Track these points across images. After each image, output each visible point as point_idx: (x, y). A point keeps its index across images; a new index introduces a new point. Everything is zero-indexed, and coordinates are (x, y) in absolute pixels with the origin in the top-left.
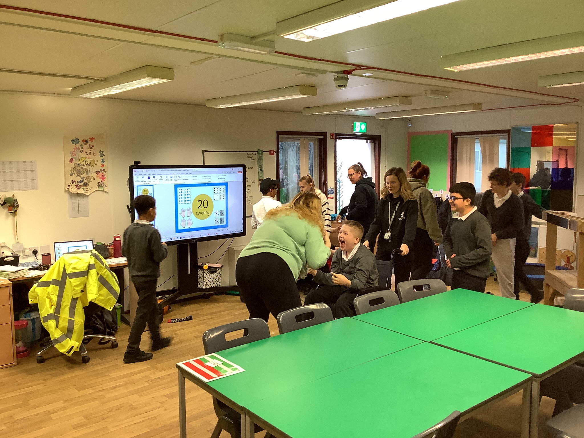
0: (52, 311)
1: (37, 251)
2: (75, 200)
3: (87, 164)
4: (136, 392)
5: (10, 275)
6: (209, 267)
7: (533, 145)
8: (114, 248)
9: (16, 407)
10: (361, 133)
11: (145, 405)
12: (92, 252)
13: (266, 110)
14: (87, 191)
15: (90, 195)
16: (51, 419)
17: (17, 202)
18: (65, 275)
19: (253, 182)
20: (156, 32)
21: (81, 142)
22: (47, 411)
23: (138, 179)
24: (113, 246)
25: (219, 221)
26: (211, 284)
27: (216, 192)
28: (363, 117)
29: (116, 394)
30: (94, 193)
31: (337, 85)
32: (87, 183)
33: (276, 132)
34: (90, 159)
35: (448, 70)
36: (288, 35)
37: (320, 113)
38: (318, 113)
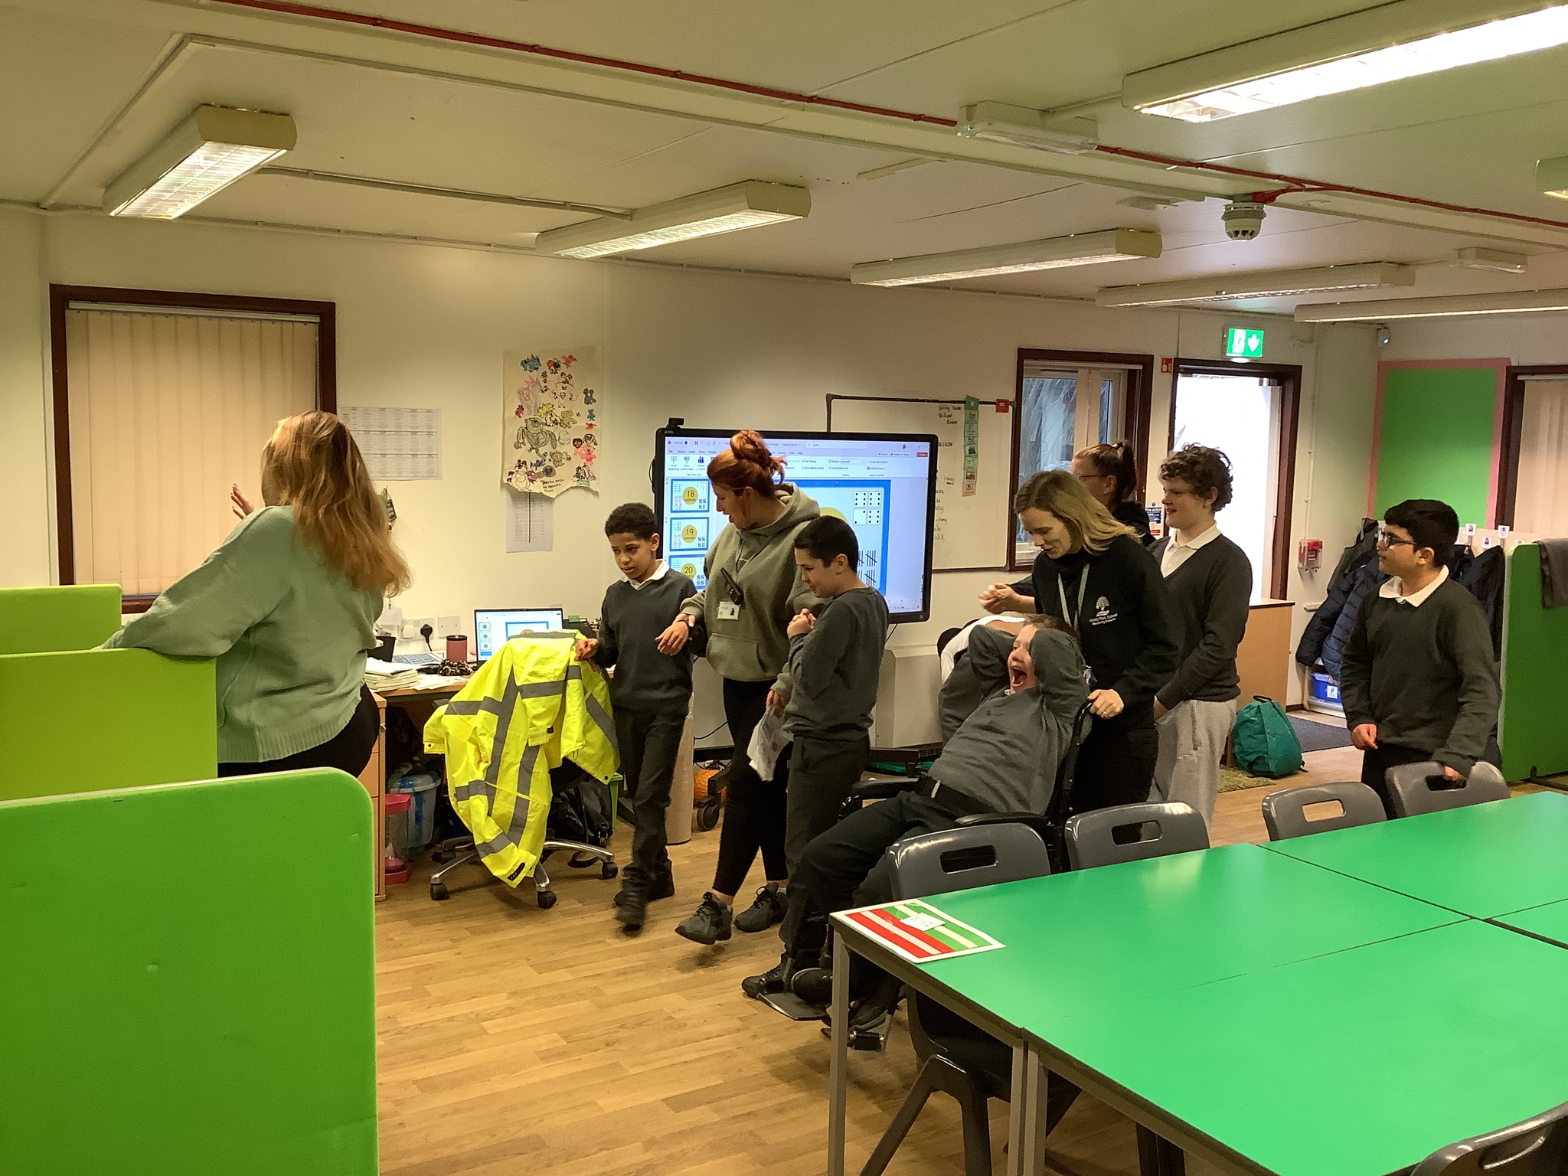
0: (480, 775)
1: (431, 629)
2: (523, 510)
3: (555, 422)
5: (379, 683)
10: (1247, 357)
11: (702, 1021)
13: (995, 292)
14: (550, 489)
15: (556, 498)
17: (392, 506)
18: (513, 691)
19: (950, 482)
20: (811, 99)
21: (544, 368)
22: (472, 1013)
23: (676, 463)
27: (860, 502)
28: (1254, 315)
29: (630, 987)
30: (566, 494)
31: (1232, 230)
32: (551, 469)
33: (1017, 351)
34: (562, 409)
35: (1553, 197)
36: (1154, 106)
37: (1144, 303)
38: (1140, 303)
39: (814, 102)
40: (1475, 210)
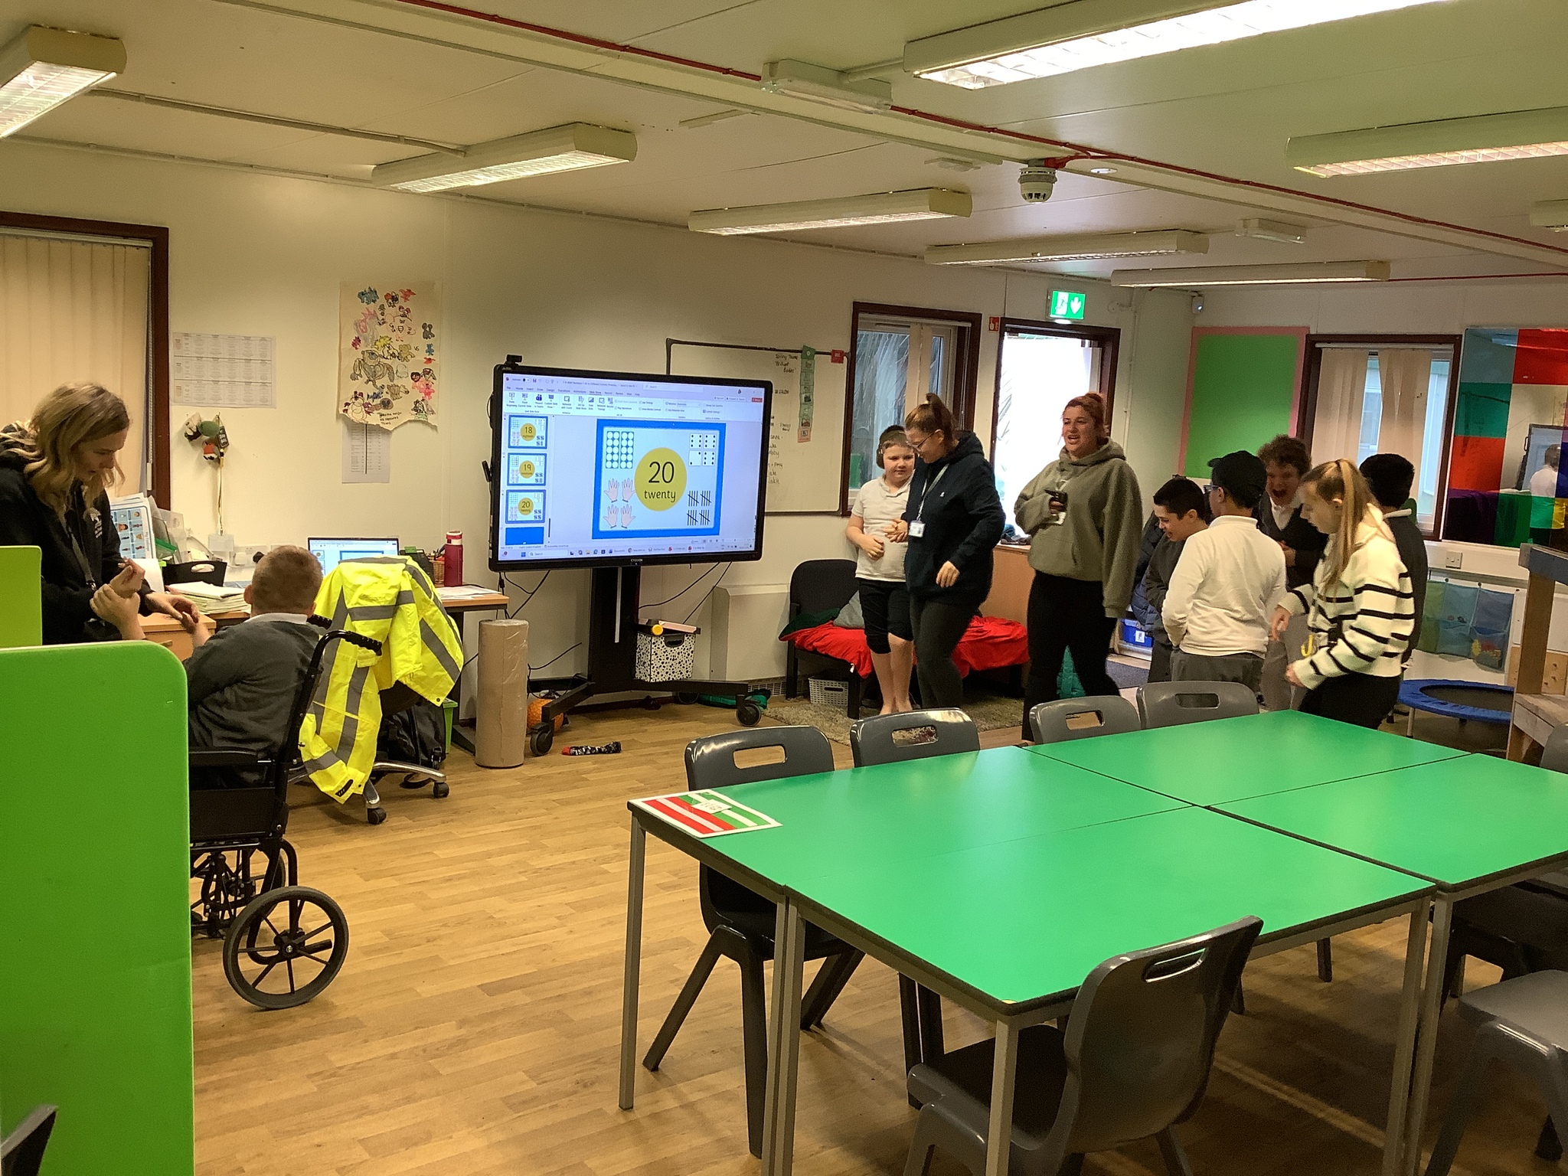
2: (359, 441)
3: (393, 355)
5: (209, 605)
6: (666, 631)
7: (1518, 380)
8: (445, 564)
10: (1069, 319)
11: (522, 920)
12: (407, 563)
13: (831, 246)
14: (388, 421)
15: (393, 430)
17: (224, 433)
18: (344, 612)
19: (785, 428)
20: (624, 48)
21: (382, 300)
23: (514, 399)
24: (443, 559)
25: (699, 518)
26: (667, 673)
27: (696, 444)
28: (1076, 279)
29: (452, 893)
30: (404, 426)
31: (1027, 192)
32: (389, 402)
33: (851, 304)
34: (400, 343)
35: (1302, 172)
36: (931, 72)
37: (969, 262)
38: (965, 262)
39: (627, 50)
40: (1248, 183)
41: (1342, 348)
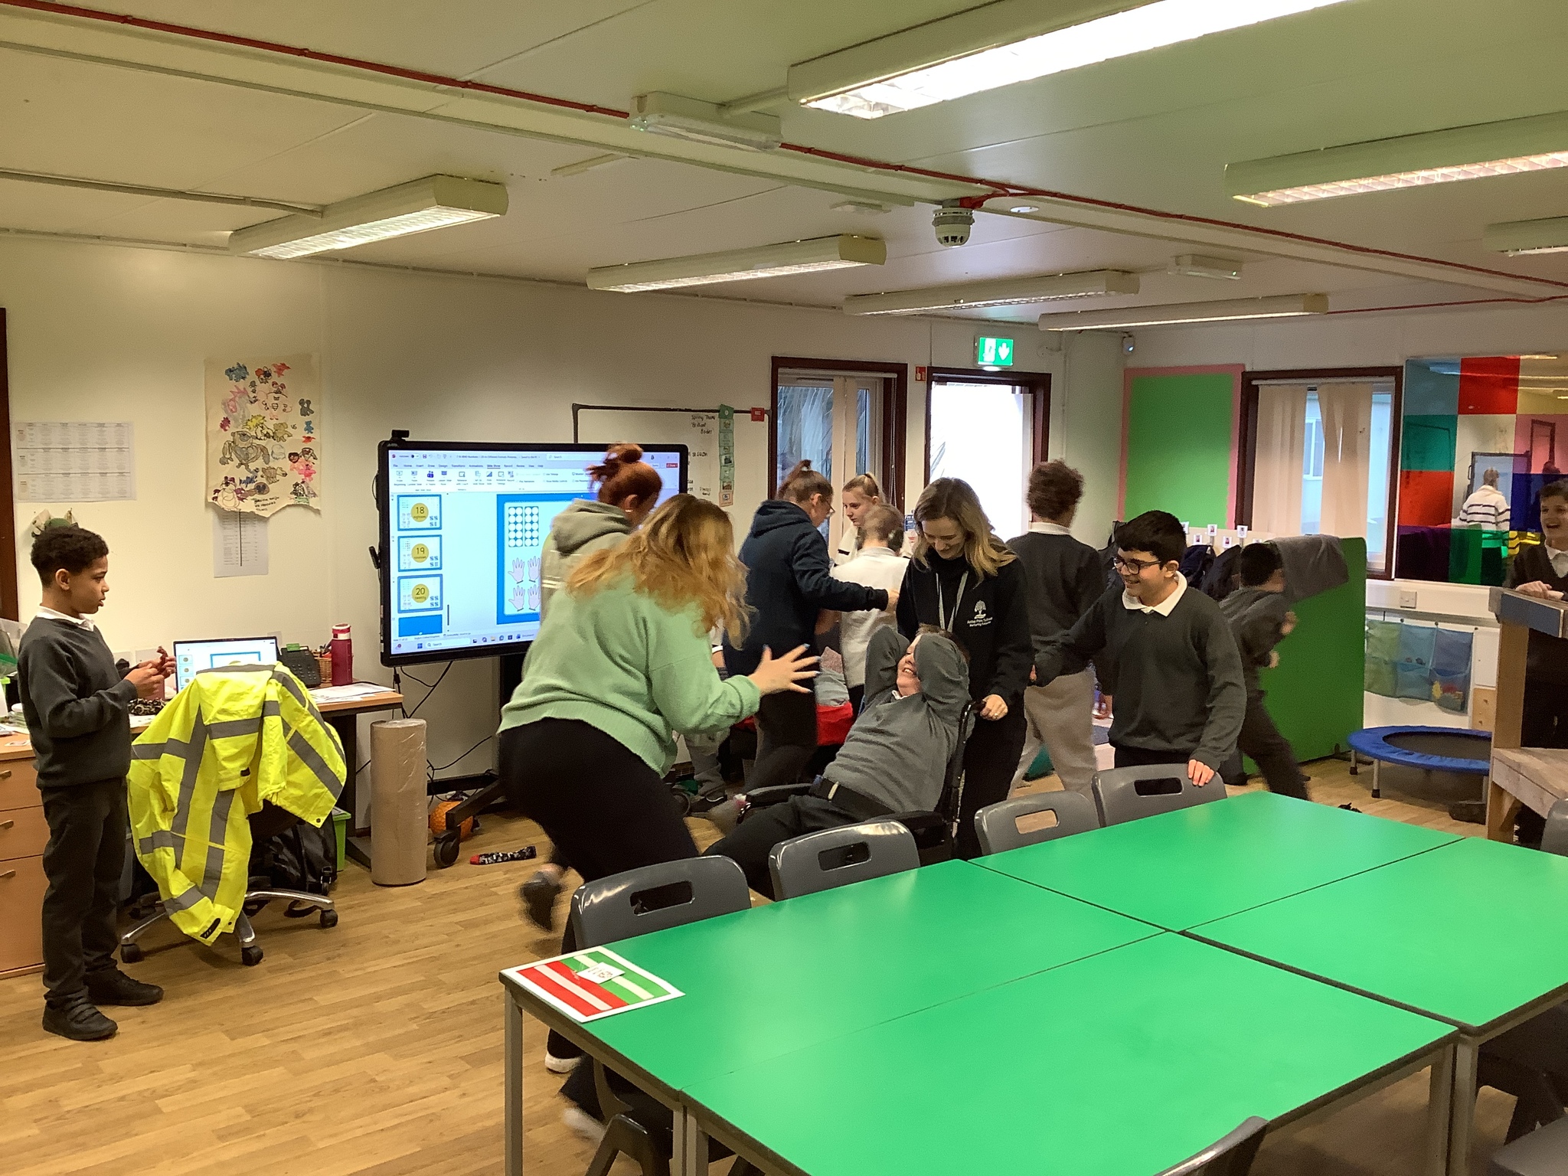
0: (165, 825)
2: (232, 530)
3: (267, 435)
4: (385, 1046)
7: (1463, 410)
8: (332, 661)
9: (65, 1077)
10: (997, 366)
11: (408, 1082)
12: (275, 670)
13: (745, 300)
14: (263, 507)
15: (272, 515)
16: (159, 1111)
18: (201, 730)
19: (706, 492)
20: (466, 84)
21: (252, 376)
22: (148, 1089)
23: (402, 478)
24: (330, 655)
28: (1002, 324)
29: (331, 1049)
30: (283, 513)
31: (942, 236)
32: (264, 486)
33: (770, 358)
34: (275, 421)
35: (1243, 202)
36: (820, 99)
37: (890, 312)
38: (886, 312)
39: (468, 87)
40: (1181, 217)
41: (1279, 385)
